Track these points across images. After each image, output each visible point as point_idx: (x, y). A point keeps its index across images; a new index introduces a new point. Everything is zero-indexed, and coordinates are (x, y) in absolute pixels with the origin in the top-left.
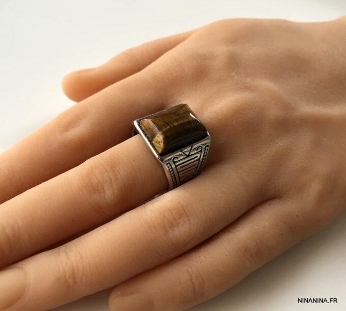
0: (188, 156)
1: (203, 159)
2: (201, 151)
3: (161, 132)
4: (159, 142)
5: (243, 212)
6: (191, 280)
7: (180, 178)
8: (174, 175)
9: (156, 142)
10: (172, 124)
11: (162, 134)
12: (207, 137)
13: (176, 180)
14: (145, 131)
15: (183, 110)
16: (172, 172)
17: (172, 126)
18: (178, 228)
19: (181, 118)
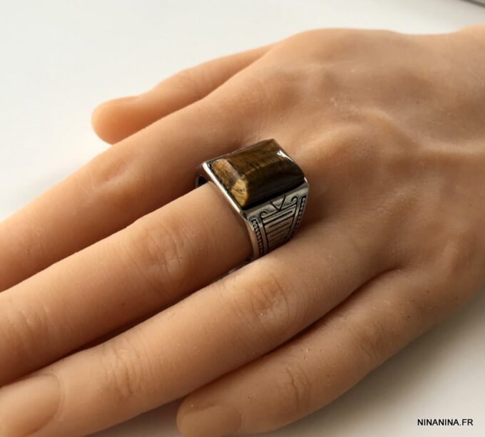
0: (280, 210)
1: (299, 215)
2: (296, 203)
3: (244, 176)
4: (241, 190)
5: (356, 287)
6: (293, 383)
7: (268, 242)
8: (261, 238)
9: (237, 190)
10: (258, 165)
11: (243, 180)
12: (304, 185)
13: (263, 244)
14: (220, 176)
15: (271, 147)
16: (258, 233)
17: (258, 168)
18: (272, 310)
19: (270, 157)
